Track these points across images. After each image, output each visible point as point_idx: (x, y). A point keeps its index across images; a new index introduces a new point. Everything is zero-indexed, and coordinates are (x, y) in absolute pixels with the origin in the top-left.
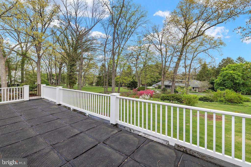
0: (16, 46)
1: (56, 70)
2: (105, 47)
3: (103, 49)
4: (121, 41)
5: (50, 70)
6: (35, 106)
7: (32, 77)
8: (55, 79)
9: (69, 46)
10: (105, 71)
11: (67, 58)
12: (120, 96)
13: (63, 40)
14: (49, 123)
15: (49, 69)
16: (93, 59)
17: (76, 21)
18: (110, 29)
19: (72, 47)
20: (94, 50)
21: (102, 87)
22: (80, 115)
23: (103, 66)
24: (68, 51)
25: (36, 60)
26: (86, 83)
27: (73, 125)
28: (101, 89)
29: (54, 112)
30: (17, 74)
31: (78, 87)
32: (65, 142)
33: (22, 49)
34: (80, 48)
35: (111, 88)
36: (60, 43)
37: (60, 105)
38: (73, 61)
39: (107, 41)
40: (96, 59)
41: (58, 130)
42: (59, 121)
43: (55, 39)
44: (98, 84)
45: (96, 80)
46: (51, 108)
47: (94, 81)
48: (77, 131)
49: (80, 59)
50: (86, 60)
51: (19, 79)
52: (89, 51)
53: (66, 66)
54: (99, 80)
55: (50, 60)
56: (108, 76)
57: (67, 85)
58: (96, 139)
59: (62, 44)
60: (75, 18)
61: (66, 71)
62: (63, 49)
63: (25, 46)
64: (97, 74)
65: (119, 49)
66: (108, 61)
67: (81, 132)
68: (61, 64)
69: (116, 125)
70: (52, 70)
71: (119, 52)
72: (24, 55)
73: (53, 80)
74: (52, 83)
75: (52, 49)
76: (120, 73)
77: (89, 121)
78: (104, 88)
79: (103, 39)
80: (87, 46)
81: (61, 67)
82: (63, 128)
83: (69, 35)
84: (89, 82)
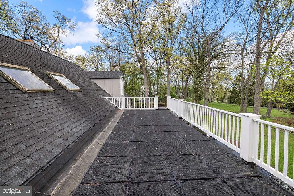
0: (153, 63)
1: (182, 83)
2: (244, 48)
3: (240, 52)
4: (275, 33)
5: (178, 83)
6: (162, 115)
7: (164, 90)
8: (182, 92)
9: (195, 56)
10: (243, 83)
11: (193, 70)
12: (260, 119)
13: (190, 51)
14: (169, 133)
15: (176, 82)
16: (225, 68)
17: (202, 25)
18: (252, 18)
19: (199, 56)
20: (225, 55)
21: (239, 105)
22: (199, 133)
23: (241, 75)
24: (194, 62)
25: (167, 74)
26: (214, 99)
27: (189, 142)
28: (236, 108)
29: (175, 124)
30: (154, 87)
31: (205, 102)
32: (178, 157)
33: (157, 66)
34: (207, 56)
35: (253, 109)
36: (186, 54)
37: (181, 118)
38: (200, 72)
39: (246, 38)
40: (229, 67)
41: (174, 142)
42: (177, 134)
43: (182, 52)
44: (231, 101)
45: (228, 95)
46: (173, 120)
47: (226, 97)
48: (192, 151)
49: (207, 70)
50: (214, 70)
51: (156, 91)
52: (218, 58)
53: (192, 79)
54: (233, 95)
55: (178, 73)
56: (247, 90)
57: (193, 99)
58: (214, 171)
59: (189, 56)
60: (202, 21)
61: (192, 84)
62: (189, 60)
63: (159, 64)
64: (231, 88)
65: (272, 46)
66: (248, 68)
67: (197, 154)
68: (188, 76)
69: (252, 165)
70: (180, 83)
71: (270, 50)
72: (159, 71)
73: (180, 93)
74: (179, 97)
75: (179, 62)
76: (272, 85)
77: (208, 144)
78: (240, 107)
79: (241, 37)
80: (216, 53)
81: (188, 80)
82: (179, 142)
83: (195, 44)
84: (218, 97)
